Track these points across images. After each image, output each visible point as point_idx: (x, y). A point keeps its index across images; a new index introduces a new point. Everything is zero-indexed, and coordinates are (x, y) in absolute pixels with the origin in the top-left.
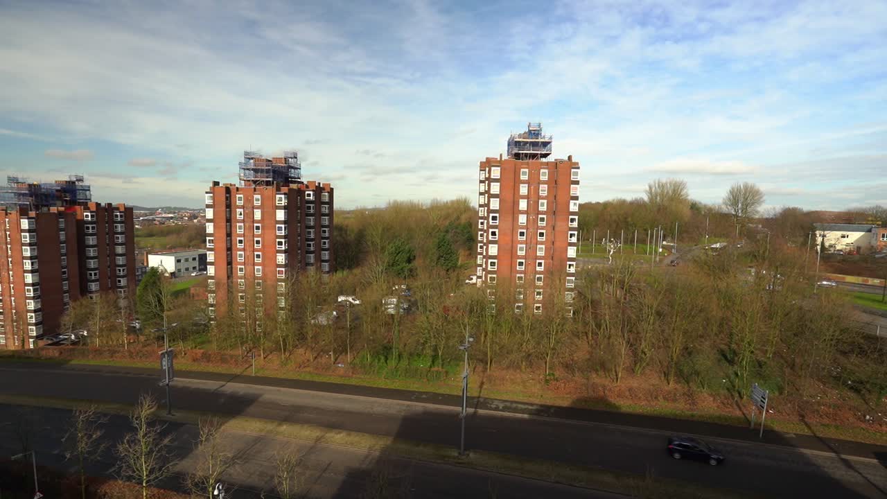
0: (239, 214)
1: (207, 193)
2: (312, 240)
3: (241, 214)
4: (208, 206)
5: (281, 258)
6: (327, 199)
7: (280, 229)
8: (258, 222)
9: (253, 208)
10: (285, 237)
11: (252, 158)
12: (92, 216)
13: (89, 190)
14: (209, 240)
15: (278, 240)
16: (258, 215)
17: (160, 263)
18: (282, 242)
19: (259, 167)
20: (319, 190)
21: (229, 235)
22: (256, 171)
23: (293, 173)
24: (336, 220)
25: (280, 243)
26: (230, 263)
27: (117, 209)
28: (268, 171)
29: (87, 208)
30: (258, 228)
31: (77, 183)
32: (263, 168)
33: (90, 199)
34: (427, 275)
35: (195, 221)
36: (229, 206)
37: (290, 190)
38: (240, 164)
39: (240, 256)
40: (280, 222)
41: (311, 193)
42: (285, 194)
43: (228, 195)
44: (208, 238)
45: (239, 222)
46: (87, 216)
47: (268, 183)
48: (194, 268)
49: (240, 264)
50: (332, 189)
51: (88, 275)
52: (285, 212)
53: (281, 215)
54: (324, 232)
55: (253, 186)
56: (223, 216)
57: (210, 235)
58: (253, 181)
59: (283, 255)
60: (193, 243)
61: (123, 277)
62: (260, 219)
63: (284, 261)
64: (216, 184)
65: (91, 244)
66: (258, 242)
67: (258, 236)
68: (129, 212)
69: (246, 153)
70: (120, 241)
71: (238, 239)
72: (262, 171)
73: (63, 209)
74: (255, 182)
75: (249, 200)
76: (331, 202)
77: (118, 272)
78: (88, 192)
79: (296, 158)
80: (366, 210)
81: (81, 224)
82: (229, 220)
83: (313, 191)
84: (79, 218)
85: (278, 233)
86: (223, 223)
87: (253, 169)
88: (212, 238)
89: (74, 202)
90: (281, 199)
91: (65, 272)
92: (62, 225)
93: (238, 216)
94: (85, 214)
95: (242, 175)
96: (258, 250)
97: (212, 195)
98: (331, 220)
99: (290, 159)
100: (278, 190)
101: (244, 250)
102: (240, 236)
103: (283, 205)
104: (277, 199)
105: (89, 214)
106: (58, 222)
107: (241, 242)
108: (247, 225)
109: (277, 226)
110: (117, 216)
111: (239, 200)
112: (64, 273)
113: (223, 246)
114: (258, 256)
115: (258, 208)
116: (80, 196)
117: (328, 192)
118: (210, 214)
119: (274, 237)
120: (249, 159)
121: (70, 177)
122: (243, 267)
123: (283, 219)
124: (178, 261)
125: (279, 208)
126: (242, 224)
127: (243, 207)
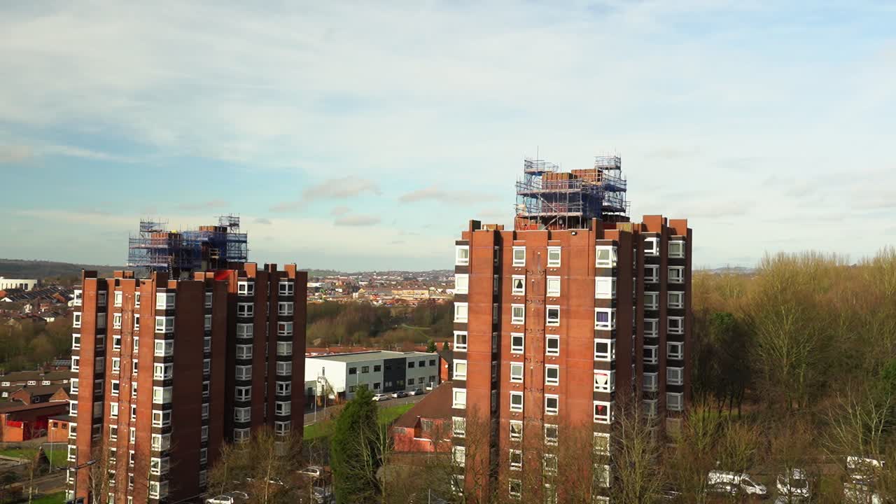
0: (516, 287)
1: (458, 243)
3: (520, 286)
4: (459, 270)
5: (603, 380)
6: (681, 255)
7: (602, 317)
8: (555, 301)
9: (546, 272)
10: (612, 335)
11: (540, 173)
12: (250, 288)
13: (245, 242)
14: (458, 336)
15: (597, 340)
16: (554, 287)
17: (321, 375)
18: (606, 345)
19: (557, 191)
20: (667, 232)
21: (497, 327)
22: (548, 197)
23: (608, 199)
24: (695, 301)
25: (602, 348)
26: (495, 385)
27: (285, 274)
28: (573, 197)
29: (243, 274)
30: (553, 314)
31: (229, 228)
32: (563, 191)
33: (245, 258)
35: (355, 295)
36: (498, 269)
37: (622, 233)
38: (519, 184)
39: (515, 371)
40: (602, 303)
41: (654, 240)
42: (614, 243)
43: (496, 247)
44: (456, 333)
45: (517, 300)
46: (242, 287)
47: (573, 222)
48: (377, 386)
49: (515, 388)
50: (689, 231)
51: (236, 393)
52: (613, 282)
53: (604, 288)
54: (674, 323)
55: (543, 229)
56: (487, 288)
57: (462, 327)
58: (542, 218)
59: (608, 372)
61: (285, 399)
62: (558, 295)
63: (608, 386)
64: (476, 225)
65: (245, 337)
66: (553, 343)
67: (554, 331)
68: (302, 277)
69: (529, 164)
70: (285, 333)
71: (514, 335)
72: (562, 197)
73: (211, 275)
74: (545, 220)
75: (536, 257)
76: (686, 261)
77: (278, 390)
78: (244, 244)
79: (618, 168)
81: (234, 299)
82: (497, 298)
83: (657, 235)
84: (231, 291)
85: (599, 326)
86: (486, 304)
87: (543, 195)
88: (465, 333)
89: (222, 265)
90: (607, 256)
91: (207, 385)
92: (209, 304)
93: (514, 289)
94: (240, 283)
95: (521, 206)
96: (551, 361)
97: (467, 247)
98: (687, 298)
99: (606, 172)
100: (600, 235)
101: (524, 359)
102: (516, 329)
103: (610, 266)
104: (598, 254)
105: (245, 283)
106: (204, 298)
107: (517, 341)
108: (532, 306)
109: (598, 310)
110: (283, 287)
111: (518, 256)
112: (205, 387)
113: (486, 348)
114: (552, 373)
115: (555, 272)
116: (232, 252)
117: (683, 239)
118: (462, 284)
119: (589, 334)
120: (533, 173)
121: (220, 220)
122: (521, 393)
123: (609, 296)
124: (352, 371)
125: (604, 272)
126: (522, 306)
127: (525, 271)
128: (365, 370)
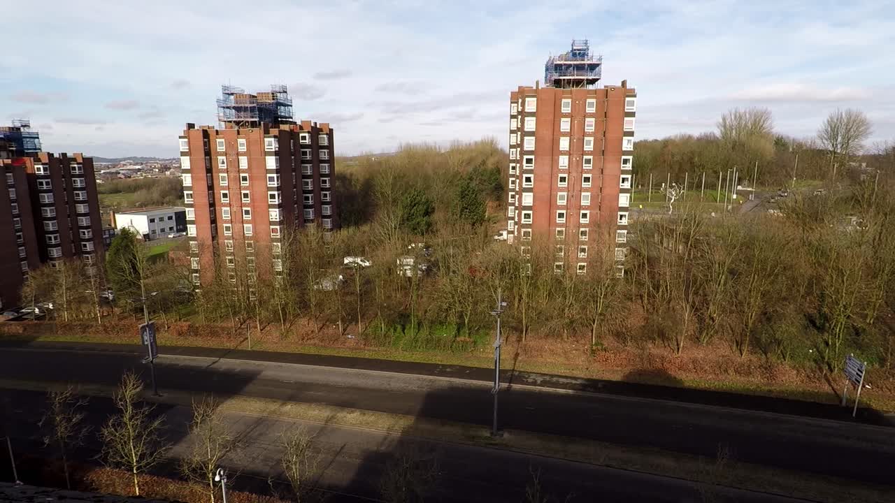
0: (221, 162)
1: (180, 137)
2: (310, 192)
3: (223, 163)
4: (183, 154)
5: (275, 214)
6: (326, 143)
7: (271, 179)
8: (244, 171)
9: (238, 154)
10: (278, 189)
11: (232, 94)
12: (45, 169)
13: (38, 138)
14: (187, 194)
15: (270, 193)
16: (244, 162)
17: (130, 224)
18: (274, 195)
19: (243, 105)
20: (315, 131)
21: (211, 188)
22: (238, 109)
23: (282, 111)
24: (337, 168)
25: (273, 196)
26: (214, 221)
27: (74, 160)
28: (252, 109)
29: (38, 160)
30: (245, 179)
31: (22, 128)
32: (246, 105)
33: (40, 149)
34: (449, 229)
35: (168, 173)
36: (208, 153)
37: (280, 132)
38: (218, 101)
39: (225, 213)
40: (271, 171)
41: (307, 135)
42: (275, 137)
43: (205, 140)
44: (185, 192)
45: (222, 171)
46: (39, 169)
47: (253, 124)
48: (171, 229)
49: (226, 222)
50: (331, 130)
51: (47, 239)
52: (276, 159)
53: (271, 162)
54: (325, 182)
55: (236, 128)
56: (202, 165)
57: (189, 188)
58: (234, 122)
59: (277, 210)
60: (167, 199)
61: (88, 240)
62: (246, 168)
63: (278, 217)
64: (191, 126)
65: (47, 202)
66: (246, 196)
67: (246, 188)
68: (88, 163)
69: (225, 88)
70: (81, 198)
71: (222, 192)
72: (246, 109)
73: (9, 161)
74: (237, 123)
75: (232, 146)
76: (330, 147)
77: (81, 235)
78: (36, 140)
79: (286, 92)
80: (373, 155)
81: (33, 179)
82: (209, 170)
83: (309, 132)
84: (29, 172)
85: (271, 184)
86: (203, 174)
87: (234, 108)
88: (191, 192)
89: (21, 153)
90: (271, 144)
91: (20, 235)
92: (11, 181)
93: (220, 165)
94: (36, 166)
95: (222, 114)
96: (246, 205)
97: (186, 140)
98: (332, 167)
99: (278, 95)
100: (267, 132)
101: (230, 205)
102: (223, 188)
103: (274, 150)
104: (266, 143)
105: (41, 167)
106: (6, 178)
107: (225, 196)
108: (232, 175)
109: (269, 175)
110: (74, 168)
111: (220, 145)
112: (19, 237)
113: (205, 201)
114: (247, 213)
115: (243, 154)
116: (28, 144)
117: (327, 134)
118: (186, 163)
119: (265, 189)
120: (228, 94)
121: (13, 122)
122: (230, 225)
123: (275, 168)
124: (152, 221)
125: (270, 154)
126: (226, 175)
127: (226, 154)
128: (161, 219)
